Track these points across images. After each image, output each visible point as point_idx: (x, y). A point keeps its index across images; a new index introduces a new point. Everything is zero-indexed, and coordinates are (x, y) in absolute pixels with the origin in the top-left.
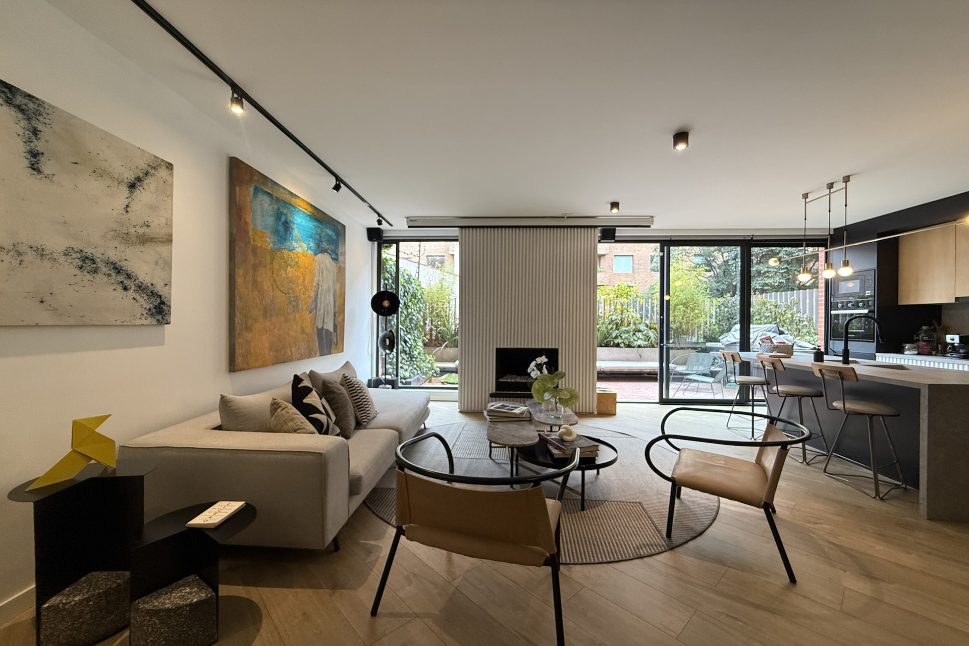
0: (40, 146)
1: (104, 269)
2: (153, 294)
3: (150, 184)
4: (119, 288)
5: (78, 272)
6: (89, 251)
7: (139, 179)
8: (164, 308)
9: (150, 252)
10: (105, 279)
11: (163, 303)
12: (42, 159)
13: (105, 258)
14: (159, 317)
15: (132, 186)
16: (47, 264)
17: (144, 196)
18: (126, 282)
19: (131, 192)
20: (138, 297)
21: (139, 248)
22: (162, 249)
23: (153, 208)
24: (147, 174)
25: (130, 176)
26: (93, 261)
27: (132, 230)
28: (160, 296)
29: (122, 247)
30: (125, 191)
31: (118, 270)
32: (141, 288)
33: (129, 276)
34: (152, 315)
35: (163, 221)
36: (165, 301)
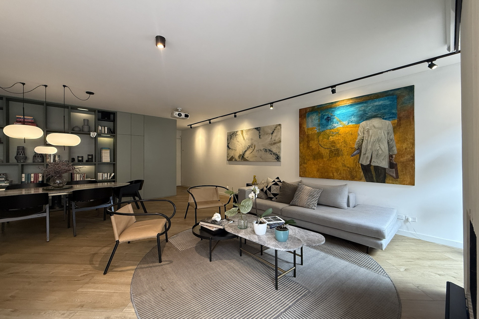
0: (260, 134)
1: (268, 151)
2: (276, 155)
3: (276, 131)
4: (270, 154)
5: (264, 152)
6: (266, 148)
7: (273, 132)
8: (279, 157)
9: (275, 146)
10: (268, 153)
11: (278, 156)
12: (261, 136)
13: (268, 149)
14: (278, 160)
15: (272, 134)
16: (261, 152)
17: (274, 134)
18: (271, 153)
19: (272, 135)
20: (274, 156)
21: (273, 145)
22: (278, 144)
23: (276, 136)
24: (275, 129)
25: (272, 132)
26: (266, 150)
27: (272, 142)
28: (278, 155)
29: (270, 146)
30: (271, 135)
31: (270, 151)
32: (274, 154)
33: (272, 152)
34: (276, 159)
35: (278, 138)
36: (279, 156)
